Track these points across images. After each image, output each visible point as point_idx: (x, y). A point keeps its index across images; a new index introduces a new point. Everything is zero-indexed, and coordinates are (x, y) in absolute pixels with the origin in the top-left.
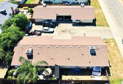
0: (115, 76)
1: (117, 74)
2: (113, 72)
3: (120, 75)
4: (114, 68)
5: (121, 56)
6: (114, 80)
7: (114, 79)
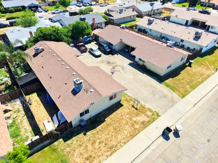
0: (68, 149)
1: (74, 150)
2: (75, 142)
3: (75, 155)
4: (85, 140)
5: (125, 143)
6: (59, 150)
7: (63, 150)
